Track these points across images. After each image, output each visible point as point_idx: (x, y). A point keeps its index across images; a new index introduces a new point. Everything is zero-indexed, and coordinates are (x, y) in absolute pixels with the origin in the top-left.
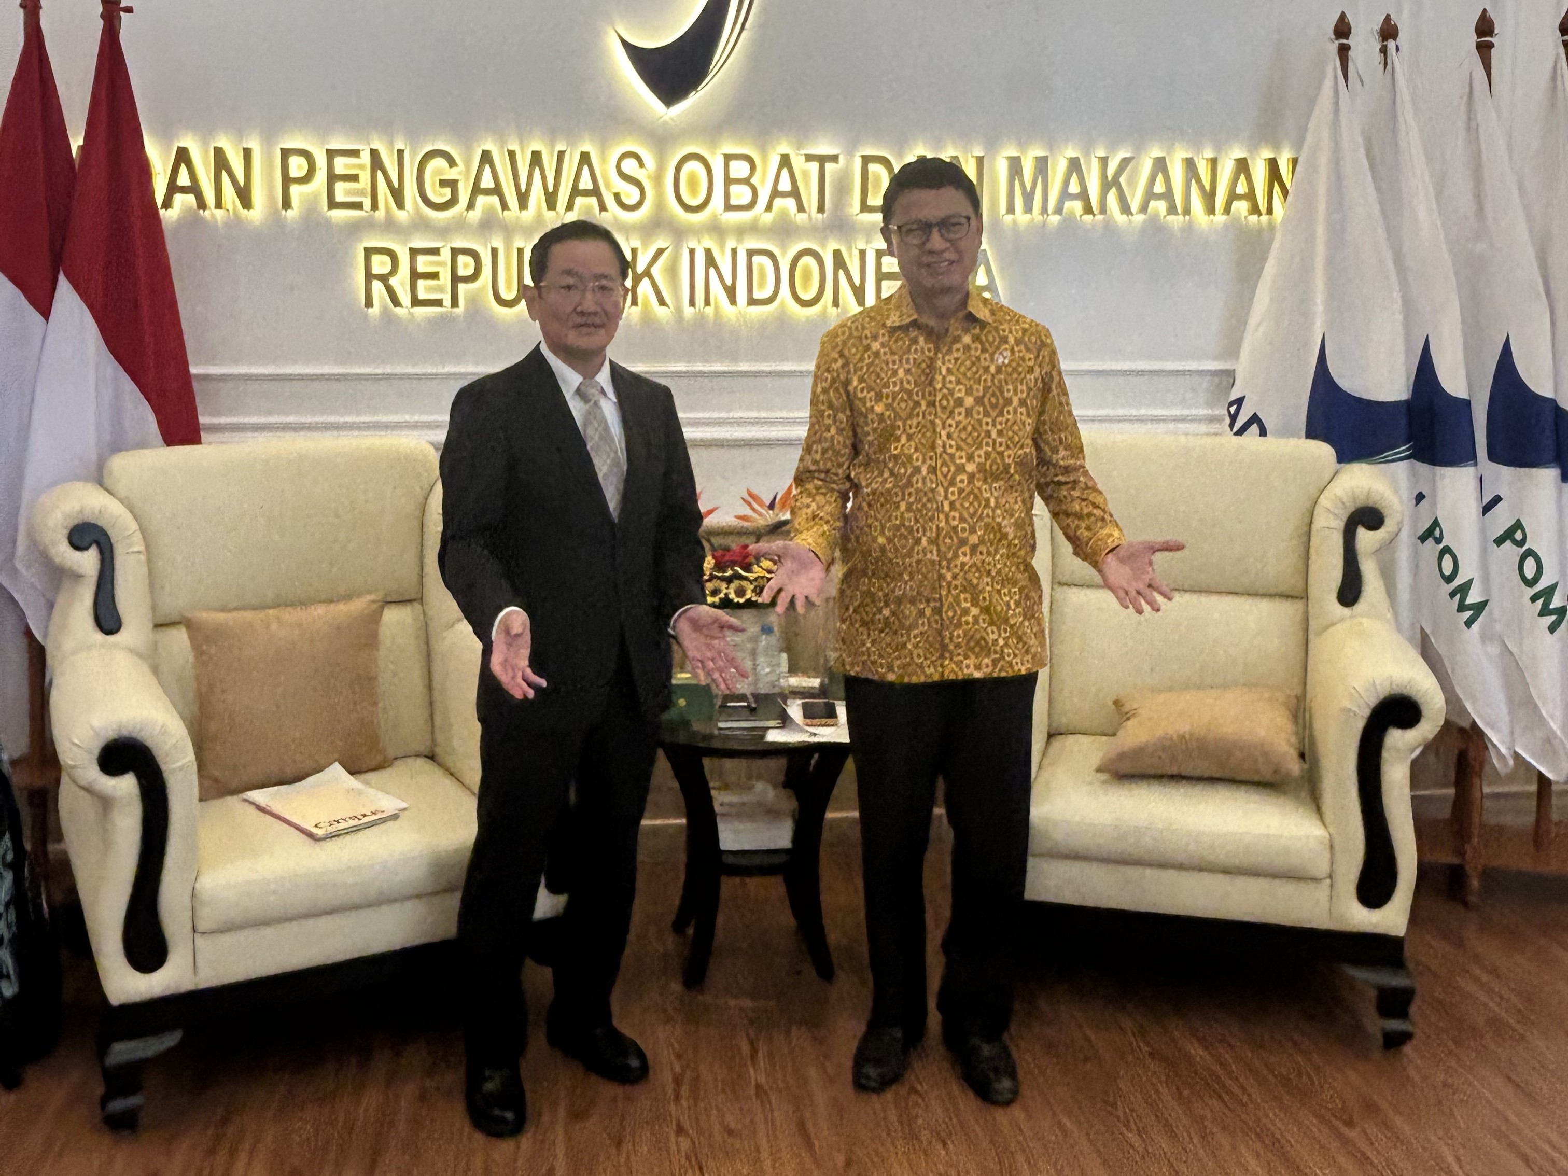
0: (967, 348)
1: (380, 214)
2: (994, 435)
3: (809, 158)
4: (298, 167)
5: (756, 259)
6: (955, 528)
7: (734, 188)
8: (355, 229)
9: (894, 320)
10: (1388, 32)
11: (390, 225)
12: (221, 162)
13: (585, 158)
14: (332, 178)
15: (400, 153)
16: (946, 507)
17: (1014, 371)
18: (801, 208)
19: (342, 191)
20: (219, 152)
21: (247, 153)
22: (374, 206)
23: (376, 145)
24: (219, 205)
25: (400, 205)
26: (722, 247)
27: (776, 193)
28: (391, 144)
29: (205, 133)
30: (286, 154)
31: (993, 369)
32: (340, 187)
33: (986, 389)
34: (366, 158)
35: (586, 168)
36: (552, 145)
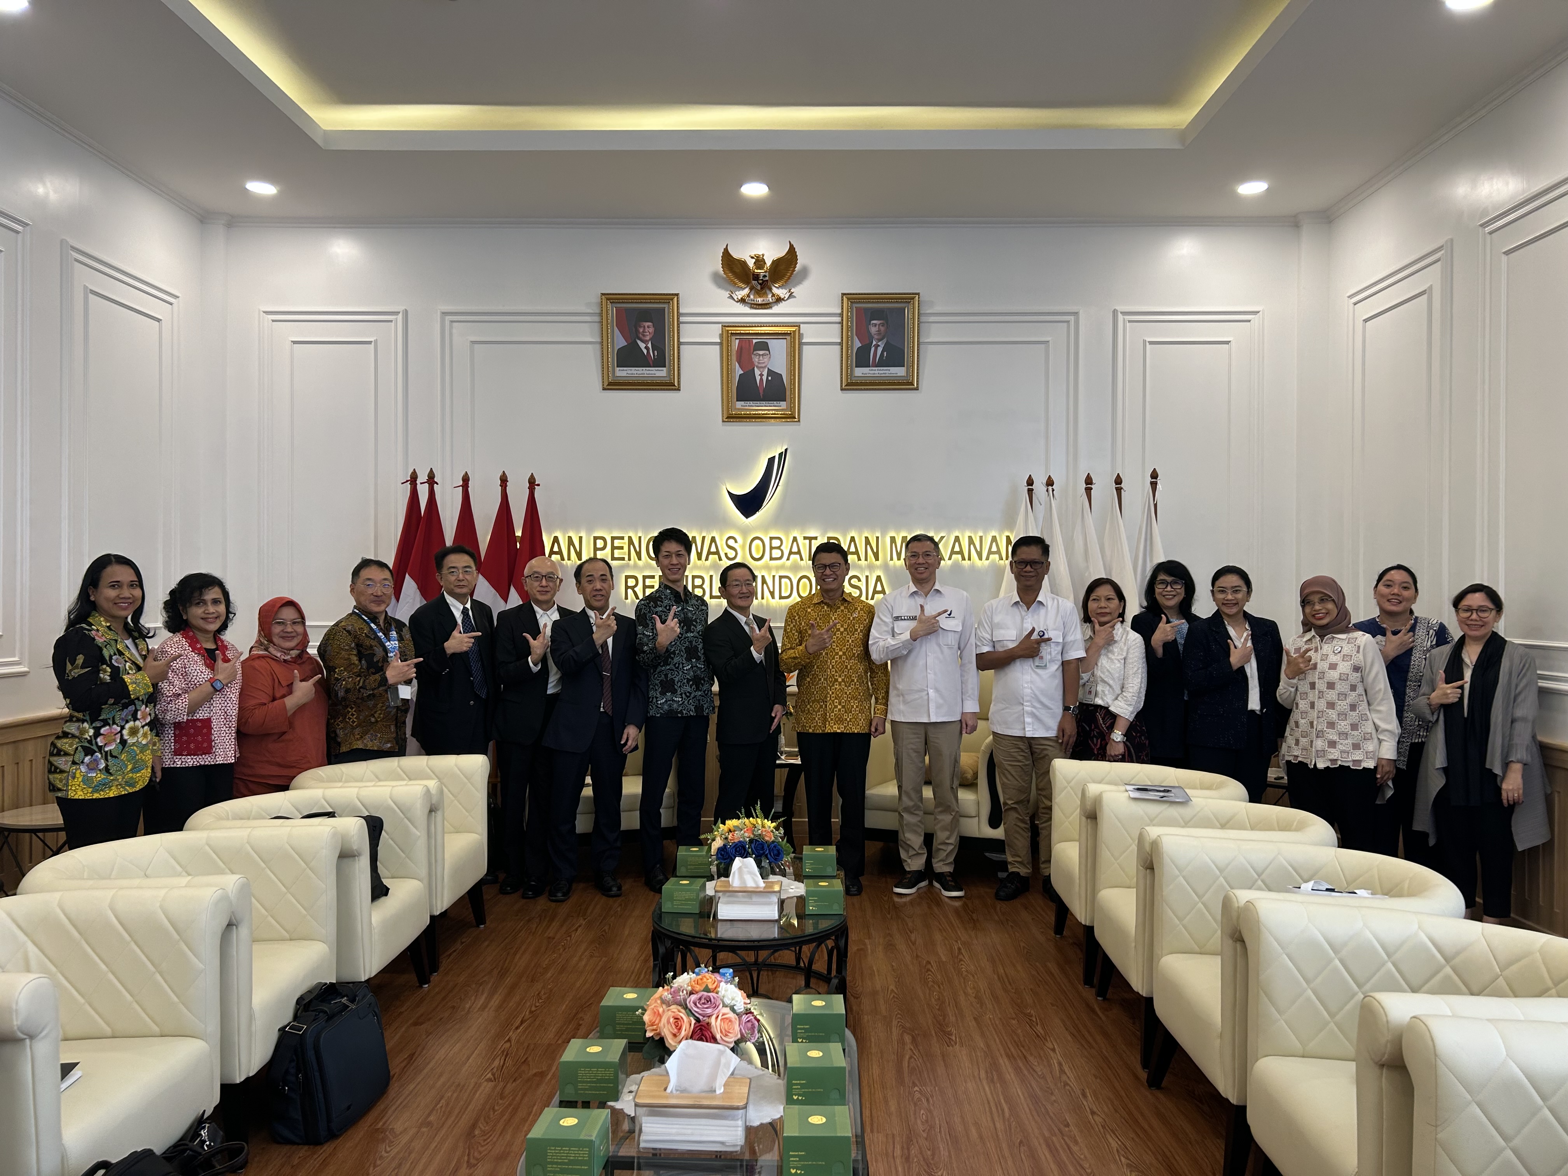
0: (842, 611)
1: (632, 562)
2: (850, 641)
3: (805, 538)
4: (600, 544)
5: (783, 580)
6: (833, 675)
7: (774, 551)
8: (622, 568)
9: (816, 601)
10: (1050, 483)
11: (636, 566)
12: (570, 541)
13: (713, 540)
14: (613, 548)
15: (640, 538)
16: (831, 667)
17: (859, 620)
18: (802, 559)
19: (617, 554)
20: (570, 538)
21: (581, 538)
22: (629, 559)
23: (631, 534)
24: (569, 559)
25: (640, 559)
26: (770, 574)
27: (791, 553)
28: (636, 534)
29: (565, 530)
30: (596, 538)
31: (851, 618)
32: (616, 551)
33: (848, 626)
34: (626, 539)
35: (713, 544)
36: (701, 533)
